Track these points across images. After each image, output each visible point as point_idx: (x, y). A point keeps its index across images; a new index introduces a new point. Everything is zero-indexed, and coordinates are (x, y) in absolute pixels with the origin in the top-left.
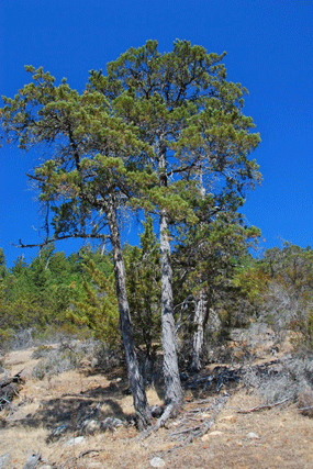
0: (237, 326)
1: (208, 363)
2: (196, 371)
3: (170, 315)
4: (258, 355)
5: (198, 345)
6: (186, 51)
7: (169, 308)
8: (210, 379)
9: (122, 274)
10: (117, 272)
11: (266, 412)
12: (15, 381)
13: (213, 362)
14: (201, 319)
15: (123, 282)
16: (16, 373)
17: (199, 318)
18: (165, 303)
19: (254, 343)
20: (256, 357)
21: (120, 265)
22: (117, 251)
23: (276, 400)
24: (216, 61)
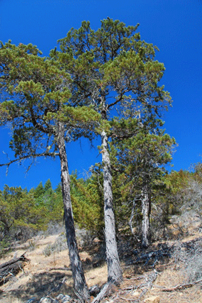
0: (173, 214)
1: (154, 241)
2: (145, 247)
3: (110, 210)
4: (190, 233)
5: (145, 229)
6: (110, 24)
7: (110, 205)
8: (150, 255)
9: (67, 181)
10: (62, 180)
11: (188, 290)
12: (21, 259)
13: (158, 240)
14: (146, 211)
15: (67, 187)
16: (22, 254)
17: (145, 210)
18: (106, 201)
19: (186, 224)
20: (187, 235)
21: (65, 174)
22: (63, 163)
23: (197, 278)
24: (133, 30)
